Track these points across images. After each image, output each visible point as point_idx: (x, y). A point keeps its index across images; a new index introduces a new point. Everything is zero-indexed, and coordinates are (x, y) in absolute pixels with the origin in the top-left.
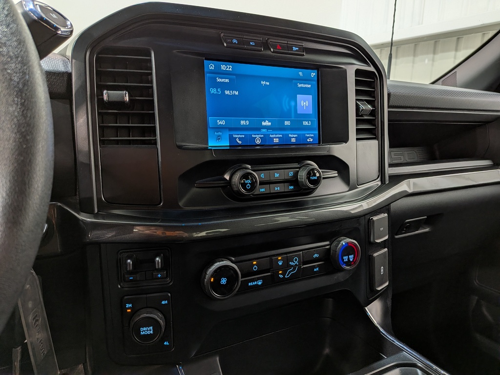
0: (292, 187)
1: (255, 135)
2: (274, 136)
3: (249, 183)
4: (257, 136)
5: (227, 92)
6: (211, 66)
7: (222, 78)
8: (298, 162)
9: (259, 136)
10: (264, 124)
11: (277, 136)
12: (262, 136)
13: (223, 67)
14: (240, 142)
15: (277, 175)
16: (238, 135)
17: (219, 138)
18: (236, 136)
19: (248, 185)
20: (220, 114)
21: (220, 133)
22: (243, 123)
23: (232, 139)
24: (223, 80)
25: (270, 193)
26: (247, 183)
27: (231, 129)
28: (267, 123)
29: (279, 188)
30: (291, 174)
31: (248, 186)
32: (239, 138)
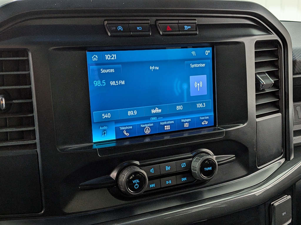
0: (184, 179)
1: (144, 124)
2: (165, 123)
3: (138, 183)
4: (146, 125)
5: (113, 83)
6: (93, 57)
7: (106, 69)
8: (191, 151)
9: (148, 125)
10: (153, 111)
11: (168, 123)
12: (152, 125)
13: (108, 57)
14: (127, 134)
15: (168, 168)
16: (125, 126)
17: (104, 133)
18: (123, 128)
19: (136, 184)
20: (104, 108)
21: (105, 128)
22: (130, 113)
23: (118, 131)
24: (108, 71)
25: (161, 188)
26: (135, 183)
27: (117, 122)
28: (157, 111)
29: (170, 181)
30: (184, 165)
31: (136, 186)
32: (126, 130)
